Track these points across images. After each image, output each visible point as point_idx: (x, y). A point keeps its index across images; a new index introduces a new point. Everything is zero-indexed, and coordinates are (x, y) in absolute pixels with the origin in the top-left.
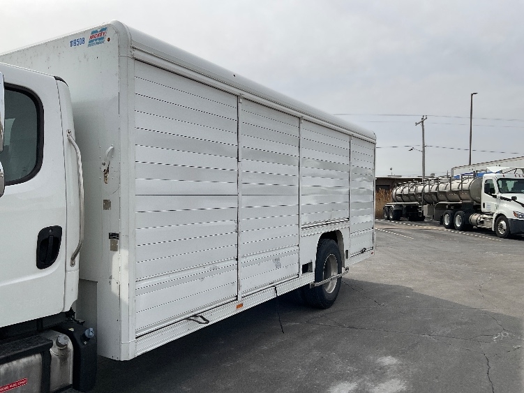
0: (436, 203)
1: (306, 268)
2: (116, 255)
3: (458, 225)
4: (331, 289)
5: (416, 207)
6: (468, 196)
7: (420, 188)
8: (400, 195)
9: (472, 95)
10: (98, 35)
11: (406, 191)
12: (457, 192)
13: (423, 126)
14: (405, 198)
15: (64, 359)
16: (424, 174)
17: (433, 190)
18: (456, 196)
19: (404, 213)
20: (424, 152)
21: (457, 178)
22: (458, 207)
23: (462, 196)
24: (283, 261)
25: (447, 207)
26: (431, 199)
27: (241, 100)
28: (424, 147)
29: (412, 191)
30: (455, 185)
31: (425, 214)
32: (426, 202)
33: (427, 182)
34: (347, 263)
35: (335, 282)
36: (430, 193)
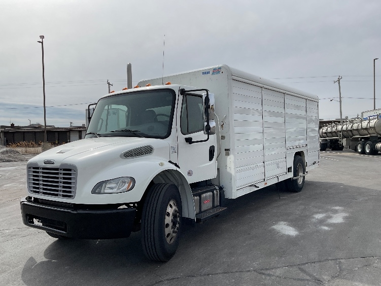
0: (351, 137)
1: (289, 170)
2: (228, 157)
3: (368, 151)
4: (300, 181)
5: (337, 140)
6: (374, 131)
7: (339, 127)
8: (325, 133)
9: (374, 60)
10: (217, 71)
11: (329, 130)
12: (366, 129)
13: (339, 83)
14: (329, 135)
15: (217, 195)
16: (341, 117)
17: (349, 128)
18: (366, 132)
19: (328, 145)
20: (340, 102)
21: (365, 119)
22: (367, 139)
23: (370, 131)
24: (280, 165)
25: (359, 139)
26: (348, 134)
27: (263, 89)
28: (340, 98)
29: (334, 129)
30: (365, 124)
31: (344, 144)
32: (344, 137)
33: (345, 123)
34: (307, 169)
35: (302, 178)
36: (347, 131)
